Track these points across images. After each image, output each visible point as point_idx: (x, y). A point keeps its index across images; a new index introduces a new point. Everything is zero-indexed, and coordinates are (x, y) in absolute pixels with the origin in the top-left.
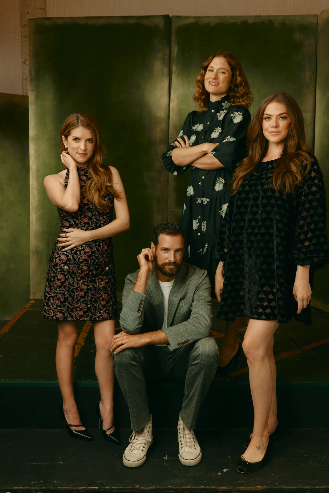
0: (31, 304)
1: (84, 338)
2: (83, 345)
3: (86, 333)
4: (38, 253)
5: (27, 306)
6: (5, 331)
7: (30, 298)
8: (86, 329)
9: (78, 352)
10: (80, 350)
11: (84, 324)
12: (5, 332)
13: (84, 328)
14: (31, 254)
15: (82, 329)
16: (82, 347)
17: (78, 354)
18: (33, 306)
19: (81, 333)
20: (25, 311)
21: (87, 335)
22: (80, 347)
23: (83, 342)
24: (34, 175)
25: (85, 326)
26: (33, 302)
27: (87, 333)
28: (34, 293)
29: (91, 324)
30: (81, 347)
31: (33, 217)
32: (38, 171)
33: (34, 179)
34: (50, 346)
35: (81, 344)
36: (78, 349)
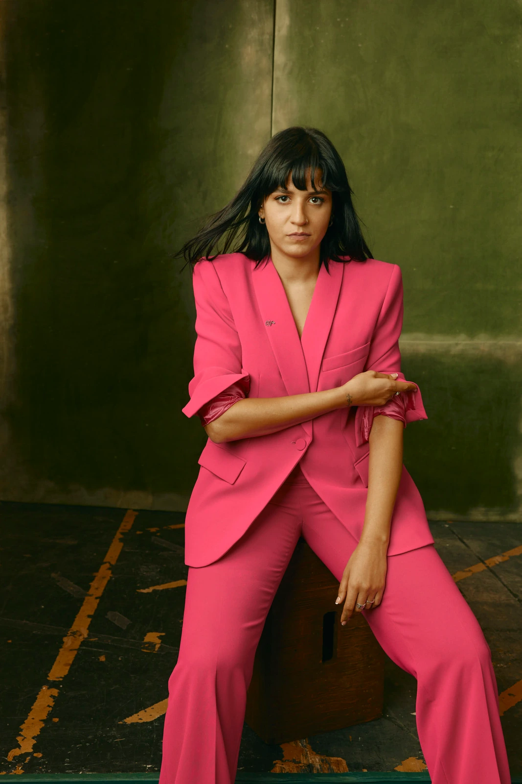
1: (89, 616)
2: (86, 636)
3: (97, 598)
8: (97, 589)
9: (71, 662)
10: (75, 652)
11: (95, 574)
13: (94, 584)
15: (88, 588)
16: (83, 643)
17: (68, 668)
19: (87, 598)
21: (99, 604)
22: (77, 644)
23: (87, 627)
25: (96, 578)
27: (98, 601)
29: (110, 572)
34: (10, 641)
35: (81, 635)
36: (71, 650)
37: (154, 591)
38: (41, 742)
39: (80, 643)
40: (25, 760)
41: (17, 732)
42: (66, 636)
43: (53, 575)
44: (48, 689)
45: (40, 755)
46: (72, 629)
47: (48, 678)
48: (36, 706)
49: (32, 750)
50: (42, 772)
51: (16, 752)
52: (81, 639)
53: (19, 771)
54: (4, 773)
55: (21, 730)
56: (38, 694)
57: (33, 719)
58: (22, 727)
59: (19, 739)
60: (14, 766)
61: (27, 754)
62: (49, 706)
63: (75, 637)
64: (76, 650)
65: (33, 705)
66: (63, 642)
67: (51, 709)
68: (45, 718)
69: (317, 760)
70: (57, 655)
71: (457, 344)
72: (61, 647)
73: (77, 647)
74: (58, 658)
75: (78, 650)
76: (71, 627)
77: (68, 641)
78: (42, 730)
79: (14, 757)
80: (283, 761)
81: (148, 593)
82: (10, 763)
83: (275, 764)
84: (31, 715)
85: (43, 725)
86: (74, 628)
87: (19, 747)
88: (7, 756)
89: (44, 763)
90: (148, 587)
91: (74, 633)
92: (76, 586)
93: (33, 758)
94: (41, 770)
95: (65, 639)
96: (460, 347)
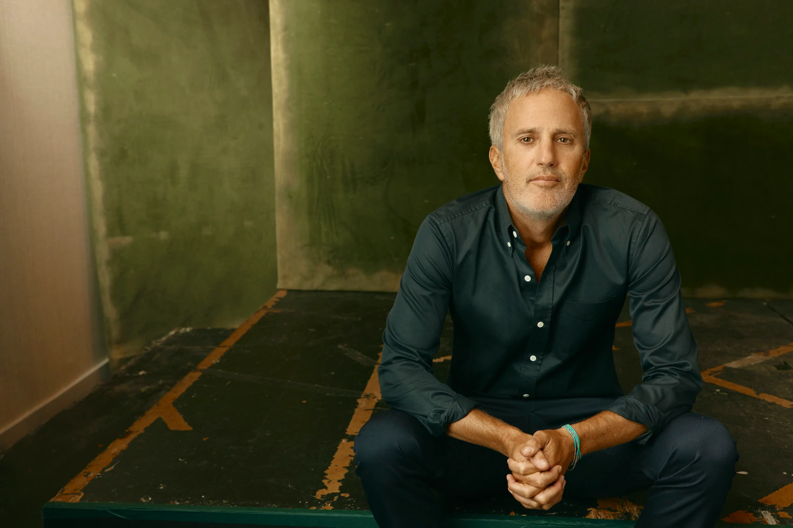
0: (278, 300)
2: (380, 398)
4: (290, 197)
5: (270, 303)
6: (214, 362)
7: (279, 286)
10: (371, 412)
12: (213, 364)
14: (277, 198)
15: (377, 357)
16: (377, 405)
18: (279, 303)
20: (263, 313)
22: (372, 405)
24: (279, 38)
26: (282, 294)
28: (285, 277)
30: (374, 404)
31: (279, 122)
32: (286, 28)
33: (280, 47)
34: (304, 402)
35: (374, 397)
36: (366, 410)
37: (445, 361)
38: (346, 485)
39: (375, 404)
40: (334, 499)
41: (323, 476)
42: (359, 398)
43: (340, 346)
44: (348, 441)
45: (347, 495)
46: (364, 392)
47: (347, 433)
48: (337, 455)
49: (339, 491)
50: (351, 508)
51: (324, 492)
52: (375, 400)
53: (329, 507)
54: (314, 508)
55: (326, 475)
56: (338, 446)
57: (336, 466)
58: (326, 472)
59: (325, 481)
60: (323, 503)
61: (334, 494)
62: (350, 456)
63: (369, 399)
64: (371, 410)
65: (334, 455)
66: (357, 404)
67: (353, 458)
68: (348, 465)
69: (635, 509)
70: (353, 413)
71: (778, 98)
72: (356, 407)
73: (373, 407)
74: (354, 417)
75: (374, 410)
76: (364, 390)
77: (362, 403)
78: (346, 475)
79: (322, 496)
80: (597, 509)
81: (439, 363)
82: (319, 500)
83: (590, 511)
84: (333, 463)
85: (347, 471)
86: (367, 391)
87: (326, 488)
88: (315, 495)
89: (351, 502)
90: (439, 357)
91: (367, 396)
92: (365, 356)
93: (340, 498)
94: (350, 507)
95: (359, 401)
96: (782, 101)
